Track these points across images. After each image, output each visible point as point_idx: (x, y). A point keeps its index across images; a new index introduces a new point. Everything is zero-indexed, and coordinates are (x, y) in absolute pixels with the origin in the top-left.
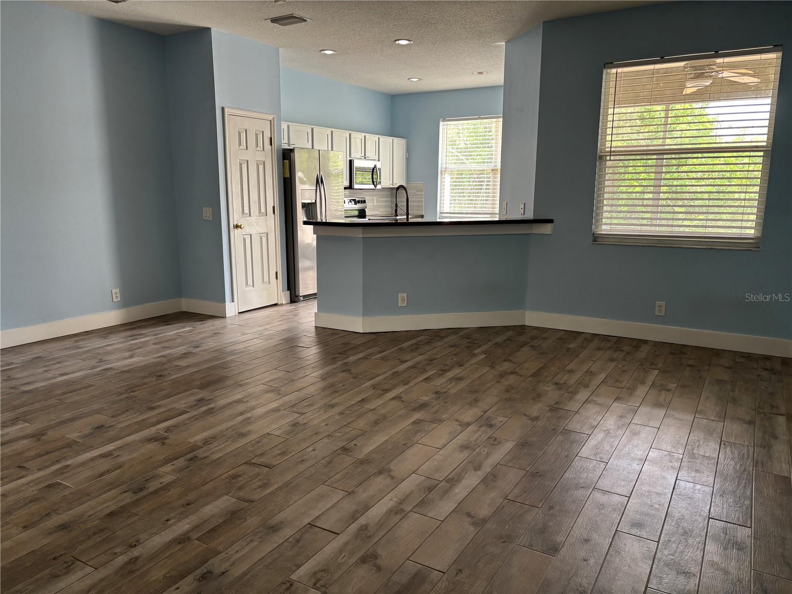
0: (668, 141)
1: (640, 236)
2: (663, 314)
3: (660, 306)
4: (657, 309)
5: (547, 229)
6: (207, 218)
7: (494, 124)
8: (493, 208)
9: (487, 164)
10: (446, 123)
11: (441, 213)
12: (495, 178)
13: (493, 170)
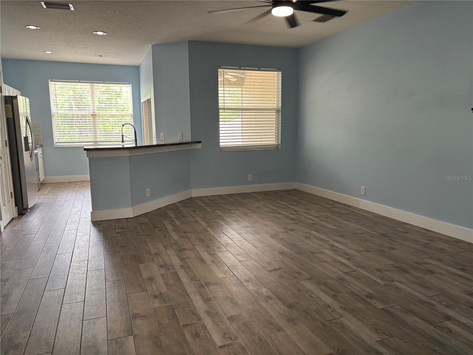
0: (244, 105)
1: (239, 147)
2: (251, 180)
3: (250, 177)
4: (249, 178)
5: (199, 146)
7: (89, 87)
8: (95, 138)
9: (87, 111)
10: (54, 83)
11: (56, 143)
12: (94, 119)
13: (92, 115)
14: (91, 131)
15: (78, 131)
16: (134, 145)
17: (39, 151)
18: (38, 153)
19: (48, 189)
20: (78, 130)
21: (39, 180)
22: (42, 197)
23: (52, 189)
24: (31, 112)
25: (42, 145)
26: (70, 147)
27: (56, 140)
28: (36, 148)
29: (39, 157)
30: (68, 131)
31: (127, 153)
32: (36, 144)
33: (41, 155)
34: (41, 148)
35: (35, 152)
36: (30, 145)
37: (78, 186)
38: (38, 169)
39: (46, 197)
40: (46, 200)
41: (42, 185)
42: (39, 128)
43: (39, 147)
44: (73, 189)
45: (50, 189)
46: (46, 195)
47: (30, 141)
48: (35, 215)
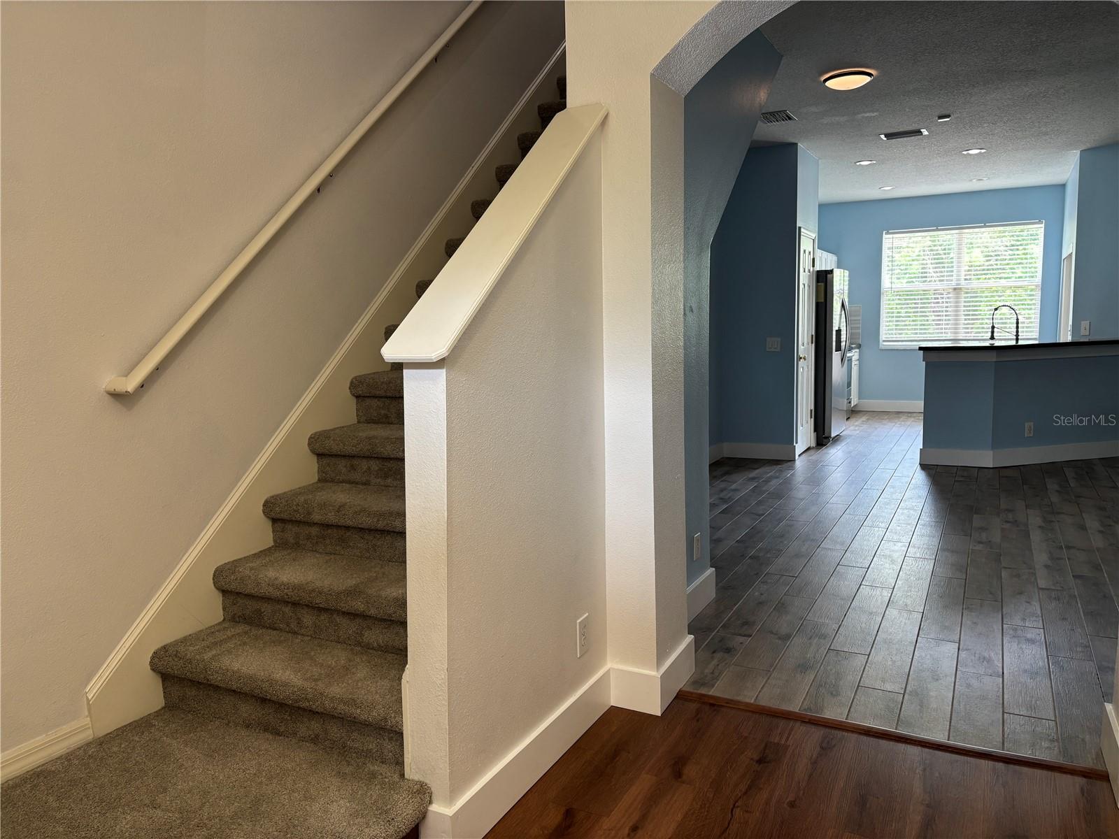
6: (773, 350)
7: (956, 236)
8: (956, 333)
9: (945, 282)
10: (891, 236)
11: (884, 341)
12: (957, 298)
13: (955, 289)
14: (949, 320)
15: (933, 320)
16: (1013, 343)
17: (854, 355)
18: (853, 358)
19: (862, 419)
20: (934, 318)
21: (850, 402)
22: (852, 428)
23: (868, 419)
24: (849, 288)
25: (860, 345)
26: (907, 350)
27: (883, 336)
28: (850, 349)
29: (853, 364)
30: (913, 321)
31: (992, 357)
32: (851, 344)
33: (857, 362)
34: (858, 350)
35: (848, 355)
36: (843, 344)
37: (912, 419)
38: (849, 384)
39: (857, 428)
40: (858, 432)
41: (853, 413)
42: (859, 315)
43: (855, 348)
44: (903, 423)
45: (864, 420)
46: (856, 426)
47: (843, 337)
48: (839, 448)
